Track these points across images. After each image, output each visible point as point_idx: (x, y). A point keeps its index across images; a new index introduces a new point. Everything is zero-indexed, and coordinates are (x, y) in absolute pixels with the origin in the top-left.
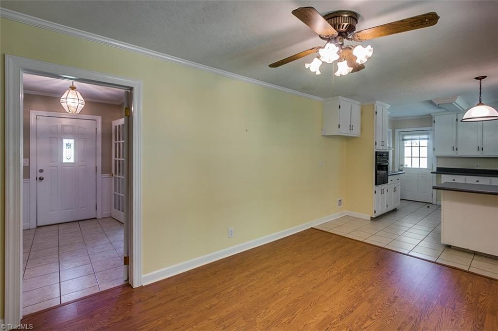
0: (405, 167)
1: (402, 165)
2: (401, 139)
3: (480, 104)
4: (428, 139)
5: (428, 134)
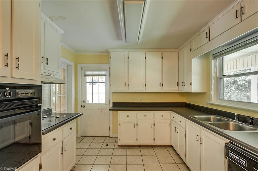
0: (87, 103)
1: (84, 102)
2: (83, 74)
4: (105, 75)
5: (106, 71)
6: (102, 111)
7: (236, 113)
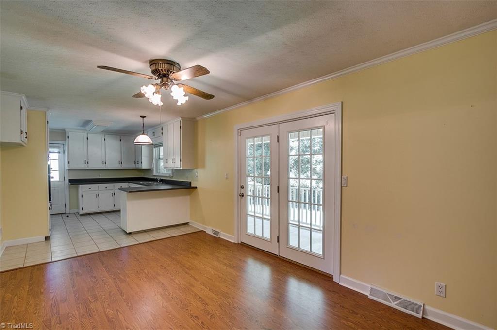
3: (143, 134)
4: (59, 152)
5: (58, 147)
6: (56, 188)
7: (159, 178)
